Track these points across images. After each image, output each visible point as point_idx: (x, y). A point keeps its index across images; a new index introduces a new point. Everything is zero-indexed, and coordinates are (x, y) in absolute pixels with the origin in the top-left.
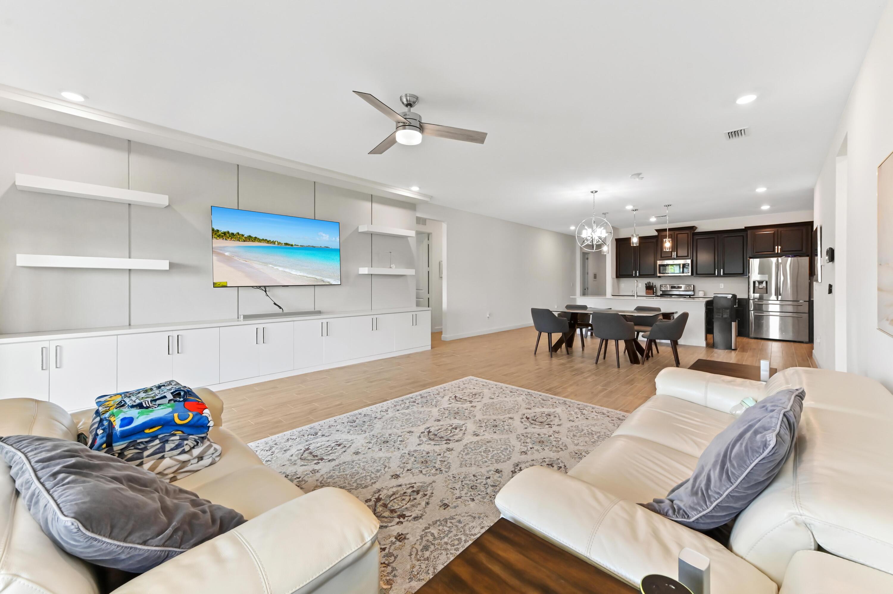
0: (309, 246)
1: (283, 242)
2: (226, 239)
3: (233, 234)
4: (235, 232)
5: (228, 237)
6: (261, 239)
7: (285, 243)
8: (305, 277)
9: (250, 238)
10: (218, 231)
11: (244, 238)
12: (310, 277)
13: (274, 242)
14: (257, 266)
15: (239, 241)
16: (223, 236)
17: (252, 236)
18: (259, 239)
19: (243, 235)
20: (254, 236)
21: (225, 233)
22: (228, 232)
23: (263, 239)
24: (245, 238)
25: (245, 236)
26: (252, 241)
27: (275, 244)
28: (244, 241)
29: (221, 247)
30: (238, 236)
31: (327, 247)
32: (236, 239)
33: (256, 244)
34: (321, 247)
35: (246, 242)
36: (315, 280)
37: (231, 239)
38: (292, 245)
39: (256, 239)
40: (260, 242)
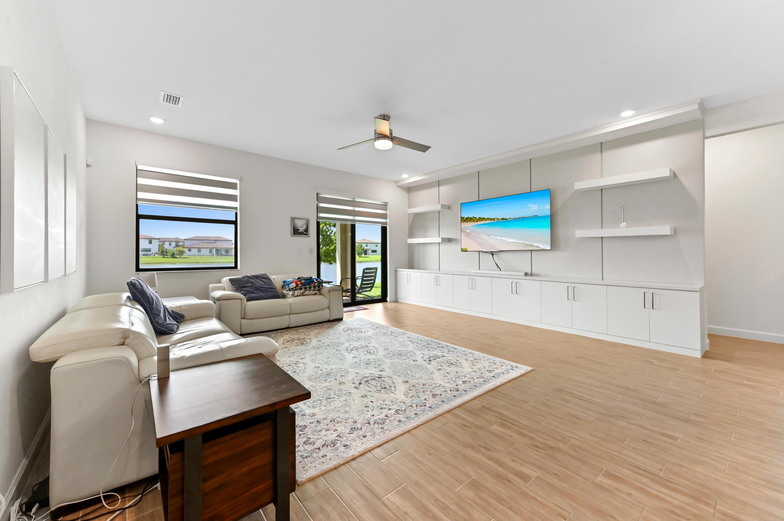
0: (520, 217)
1: (500, 218)
2: (467, 222)
3: (471, 218)
4: (472, 217)
5: (469, 221)
6: (486, 218)
7: (502, 218)
8: (517, 243)
9: (480, 219)
10: (464, 217)
11: (476, 220)
12: (520, 243)
13: (494, 219)
14: (483, 237)
15: (474, 222)
16: (466, 220)
17: (481, 217)
18: (485, 218)
19: (476, 218)
20: (482, 217)
21: (467, 219)
22: (469, 217)
23: (488, 218)
24: (478, 219)
25: (477, 218)
26: (481, 221)
27: (495, 220)
28: (477, 221)
29: (465, 227)
30: (474, 219)
31: (535, 216)
32: (472, 221)
33: (484, 222)
34: (530, 216)
35: (478, 222)
36: (525, 245)
37: (470, 221)
38: (507, 219)
39: (483, 219)
40: (486, 221)
